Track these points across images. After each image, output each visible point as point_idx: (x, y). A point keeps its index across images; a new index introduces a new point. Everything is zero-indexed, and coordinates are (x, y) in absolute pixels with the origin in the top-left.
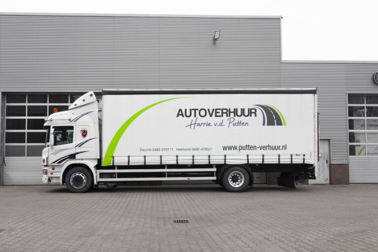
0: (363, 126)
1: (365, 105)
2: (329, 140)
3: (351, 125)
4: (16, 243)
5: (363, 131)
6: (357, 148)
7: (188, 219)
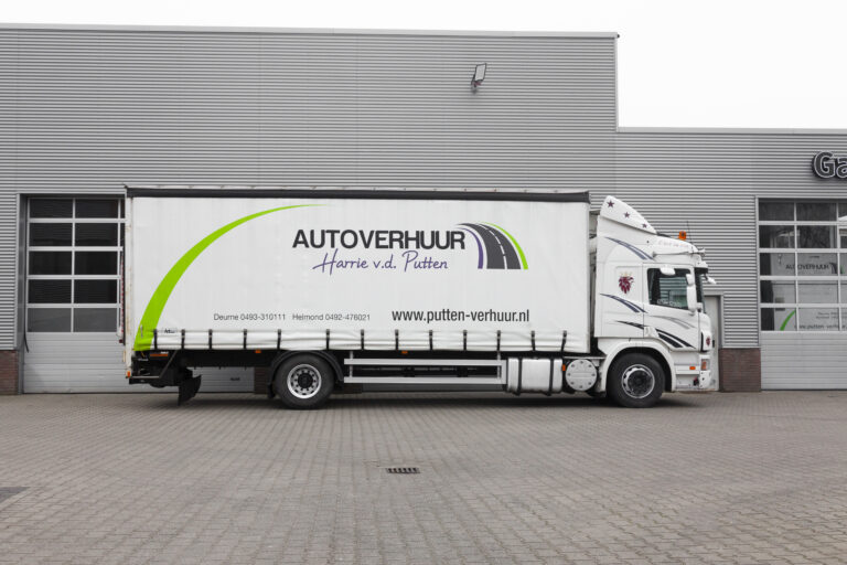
0: (790, 267)
1: (795, 223)
2: (718, 297)
3: (766, 265)
4: (52, 516)
5: (791, 278)
6: (777, 315)
7: (417, 466)
